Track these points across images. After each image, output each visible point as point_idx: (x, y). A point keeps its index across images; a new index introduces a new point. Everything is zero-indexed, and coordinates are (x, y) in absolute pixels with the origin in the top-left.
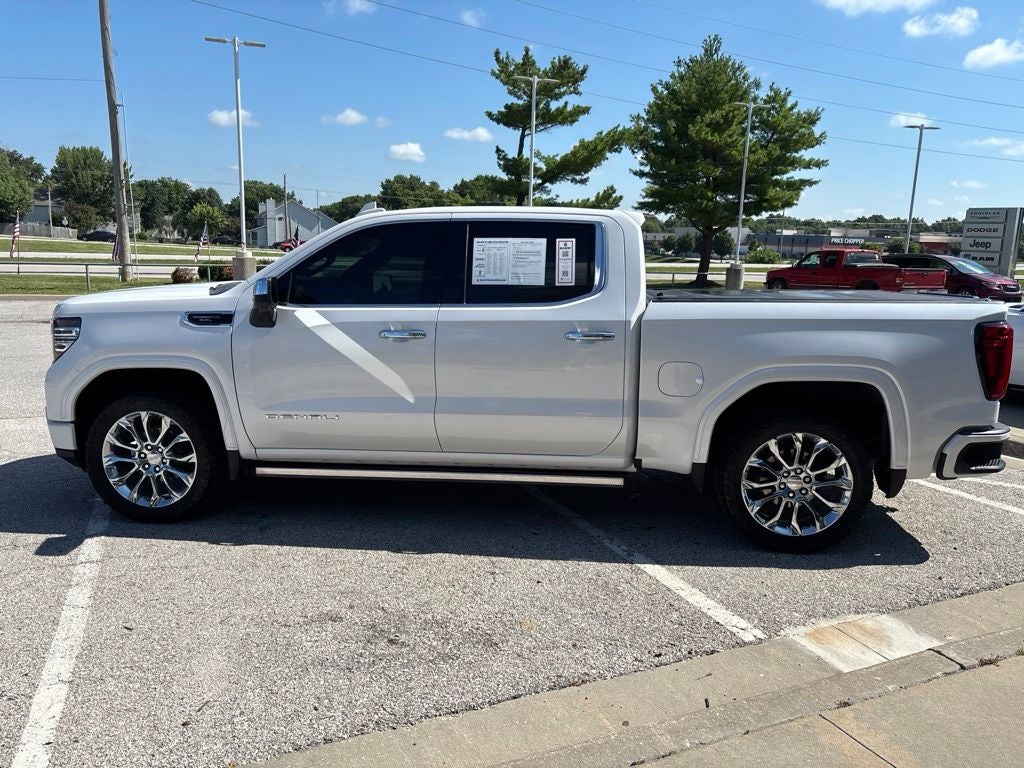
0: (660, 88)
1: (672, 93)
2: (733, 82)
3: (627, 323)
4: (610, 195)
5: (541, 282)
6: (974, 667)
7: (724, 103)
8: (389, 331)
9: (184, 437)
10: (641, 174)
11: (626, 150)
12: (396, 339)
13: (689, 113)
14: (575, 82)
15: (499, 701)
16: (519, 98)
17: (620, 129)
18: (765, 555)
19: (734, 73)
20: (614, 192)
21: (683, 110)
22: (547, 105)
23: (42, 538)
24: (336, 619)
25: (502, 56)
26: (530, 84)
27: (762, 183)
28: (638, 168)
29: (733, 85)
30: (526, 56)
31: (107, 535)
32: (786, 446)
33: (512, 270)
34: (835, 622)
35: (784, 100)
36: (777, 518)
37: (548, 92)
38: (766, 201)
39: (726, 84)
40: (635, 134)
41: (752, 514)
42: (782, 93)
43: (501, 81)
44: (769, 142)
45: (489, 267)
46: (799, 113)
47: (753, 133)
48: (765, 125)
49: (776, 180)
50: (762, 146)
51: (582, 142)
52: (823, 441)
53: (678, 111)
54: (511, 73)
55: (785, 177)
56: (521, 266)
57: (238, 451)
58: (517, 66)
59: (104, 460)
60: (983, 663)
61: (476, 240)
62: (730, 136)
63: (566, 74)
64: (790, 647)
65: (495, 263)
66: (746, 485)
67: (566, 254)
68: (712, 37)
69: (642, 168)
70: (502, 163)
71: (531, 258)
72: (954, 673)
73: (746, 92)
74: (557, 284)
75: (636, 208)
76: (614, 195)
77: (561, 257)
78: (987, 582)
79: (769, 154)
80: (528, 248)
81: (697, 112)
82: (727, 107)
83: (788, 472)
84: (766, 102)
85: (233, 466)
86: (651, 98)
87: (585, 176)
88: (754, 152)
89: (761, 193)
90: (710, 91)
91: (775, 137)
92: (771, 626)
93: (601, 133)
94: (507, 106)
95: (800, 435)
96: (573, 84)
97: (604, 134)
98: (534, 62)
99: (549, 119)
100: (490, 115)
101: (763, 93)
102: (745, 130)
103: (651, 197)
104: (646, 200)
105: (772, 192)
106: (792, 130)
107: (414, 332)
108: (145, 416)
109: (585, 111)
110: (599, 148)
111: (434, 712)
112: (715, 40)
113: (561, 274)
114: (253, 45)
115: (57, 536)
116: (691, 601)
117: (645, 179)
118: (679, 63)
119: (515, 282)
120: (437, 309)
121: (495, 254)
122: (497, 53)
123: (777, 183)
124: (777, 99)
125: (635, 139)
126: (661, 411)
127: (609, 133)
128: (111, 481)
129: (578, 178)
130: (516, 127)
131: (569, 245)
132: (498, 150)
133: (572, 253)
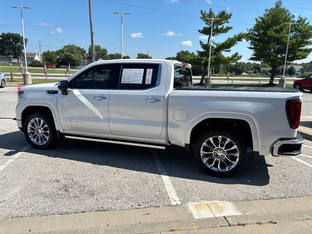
0: (259, 19)
1: (263, 20)
2: (285, 16)
3: (164, 96)
4: (237, 55)
5: (141, 83)
6: (234, 225)
7: (281, 23)
8: (96, 97)
9: (46, 126)
10: (251, 48)
11: (244, 40)
12: (98, 100)
13: (268, 27)
14: (227, 19)
15: (77, 213)
16: (209, 25)
17: (242, 34)
18: (207, 177)
19: (285, 13)
20: (238, 54)
21: (267, 26)
22: (217, 27)
23: (9, 151)
24: (58, 181)
25: (203, 12)
26: (211, 20)
27: (294, 50)
28: (250, 46)
29: (284, 17)
30: (211, 12)
31: (25, 152)
32: (216, 140)
33: (133, 79)
34: (208, 202)
35: (304, 21)
36: (213, 165)
37: (218, 23)
38: (296, 56)
39: (282, 16)
40: (247, 35)
41: (204, 162)
42: (303, 19)
43: (203, 20)
44: (298, 36)
45: (126, 78)
46: (309, 26)
47: (292, 33)
48: (296, 30)
49: (301, 49)
50: (295, 38)
51: (229, 38)
52: (228, 139)
53: (265, 27)
54: (206, 17)
55: (304, 48)
56: (135, 78)
57: (59, 131)
58: (207, 15)
59: (28, 131)
60: (239, 225)
61: (124, 69)
62: (282, 34)
63: (224, 16)
64: (186, 209)
65: (128, 76)
66: (202, 152)
67: (149, 74)
68: (278, 2)
69: (251, 46)
70: (202, 46)
71: (139, 75)
72: (224, 226)
73: (289, 19)
74: (146, 84)
75: (249, 60)
76: (238, 55)
77: (148, 75)
78: (282, 195)
79: (297, 40)
80: (138, 72)
81: (271, 27)
82: (282, 24)
83: (217, 149)
84: (297, 22)
85: (58, 135)
86: (255, 23)
87: (229, 49)
88: (292, 40)
89: (294, 53)
90: (276, 19)
91: (301, 34)
92: (185, 201)
93: (235, 35)
94: (204, 28)
95: (220, 137)
96: (226, 20)
97: (236, 36)
98: (213, 13)
99: (218, 31)
100: (199, 31)
101: (296, 19)
102: (288, 32)
103: (255, 56)
104: (253, 57)
105: (298, 53)
106: (307, 32)
107: (104, 98)
108: (37, 119)
109: (230, 28)
110: (233, 40)
111: (56, 213)
112: (279, 2)
113: (147, 80)
114: (126, 14)
115: (13, 151)
116: (167, 189)
117: (252, 50)
118: (266, 11)
119: (133, 83)
120: (110, 90)
121: (129, 74)
122: (201, 11)
123: (301, 50)
124: (301, 21)
125: (247, 37)
126: (175, 126)
127: (238, 35)
128: (30, 137)
129: (227, 50)
130: (207, 34)
131: (151, 71)
132: (200, 42)
133: (151, 74)
